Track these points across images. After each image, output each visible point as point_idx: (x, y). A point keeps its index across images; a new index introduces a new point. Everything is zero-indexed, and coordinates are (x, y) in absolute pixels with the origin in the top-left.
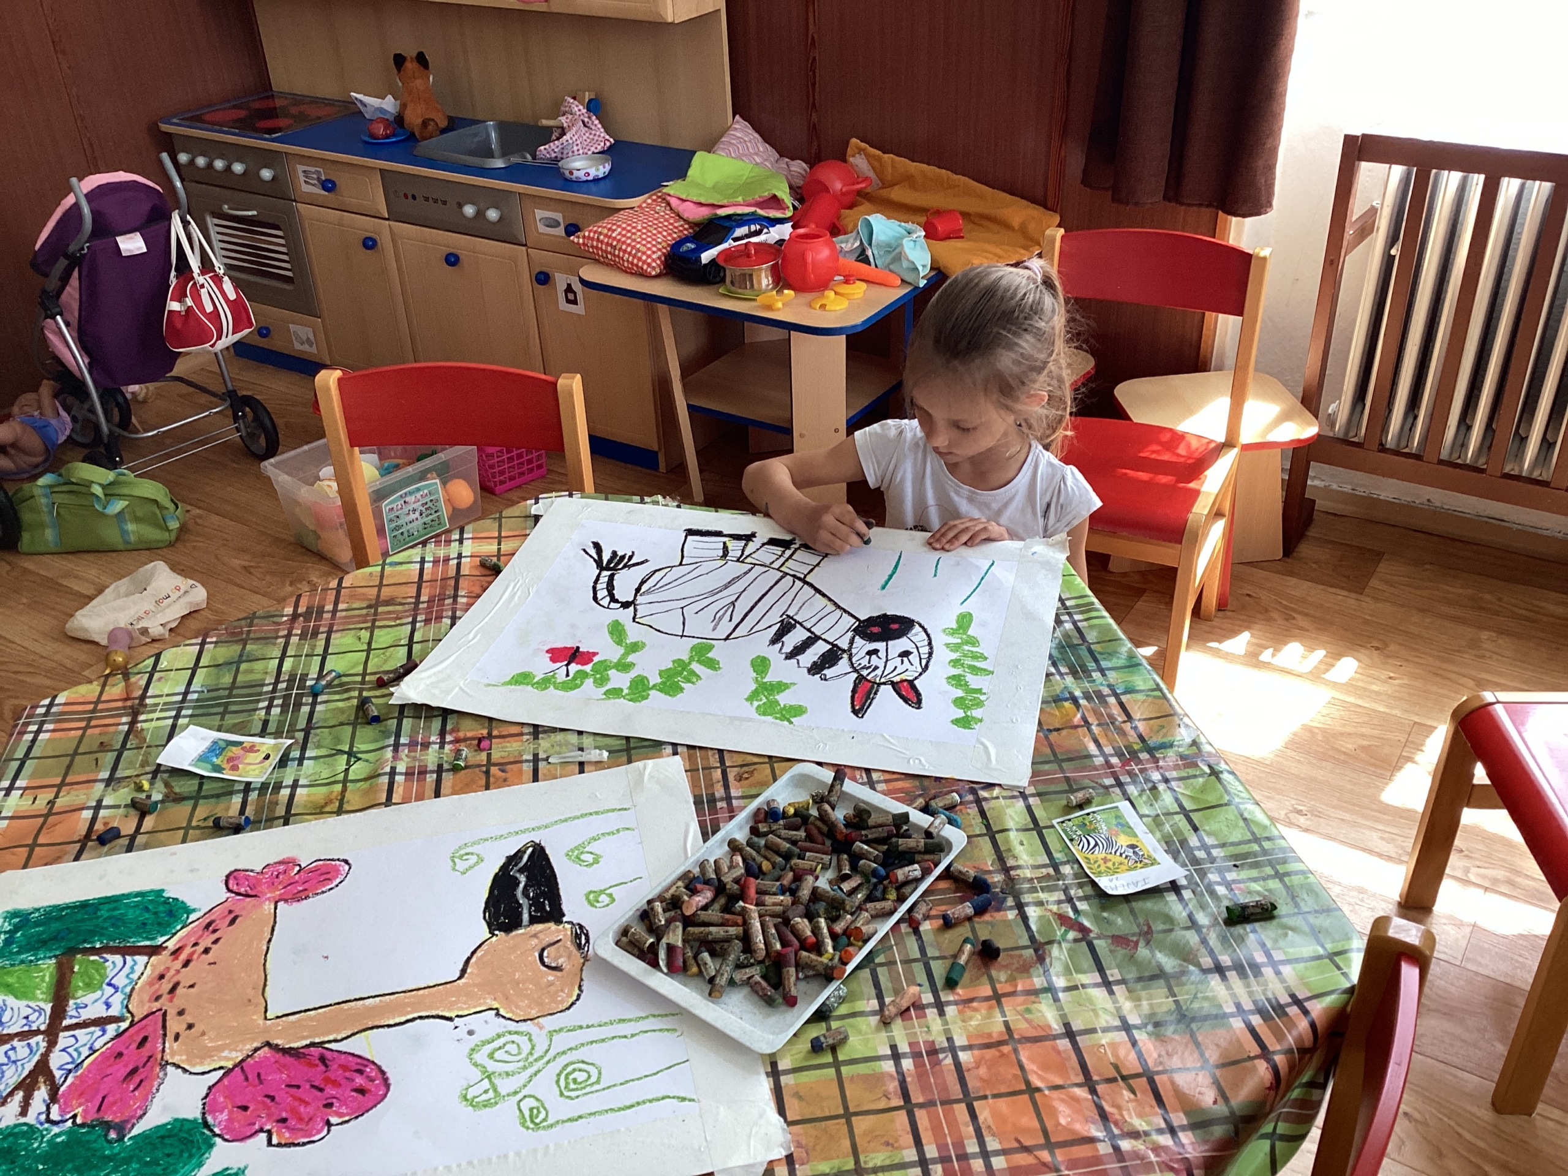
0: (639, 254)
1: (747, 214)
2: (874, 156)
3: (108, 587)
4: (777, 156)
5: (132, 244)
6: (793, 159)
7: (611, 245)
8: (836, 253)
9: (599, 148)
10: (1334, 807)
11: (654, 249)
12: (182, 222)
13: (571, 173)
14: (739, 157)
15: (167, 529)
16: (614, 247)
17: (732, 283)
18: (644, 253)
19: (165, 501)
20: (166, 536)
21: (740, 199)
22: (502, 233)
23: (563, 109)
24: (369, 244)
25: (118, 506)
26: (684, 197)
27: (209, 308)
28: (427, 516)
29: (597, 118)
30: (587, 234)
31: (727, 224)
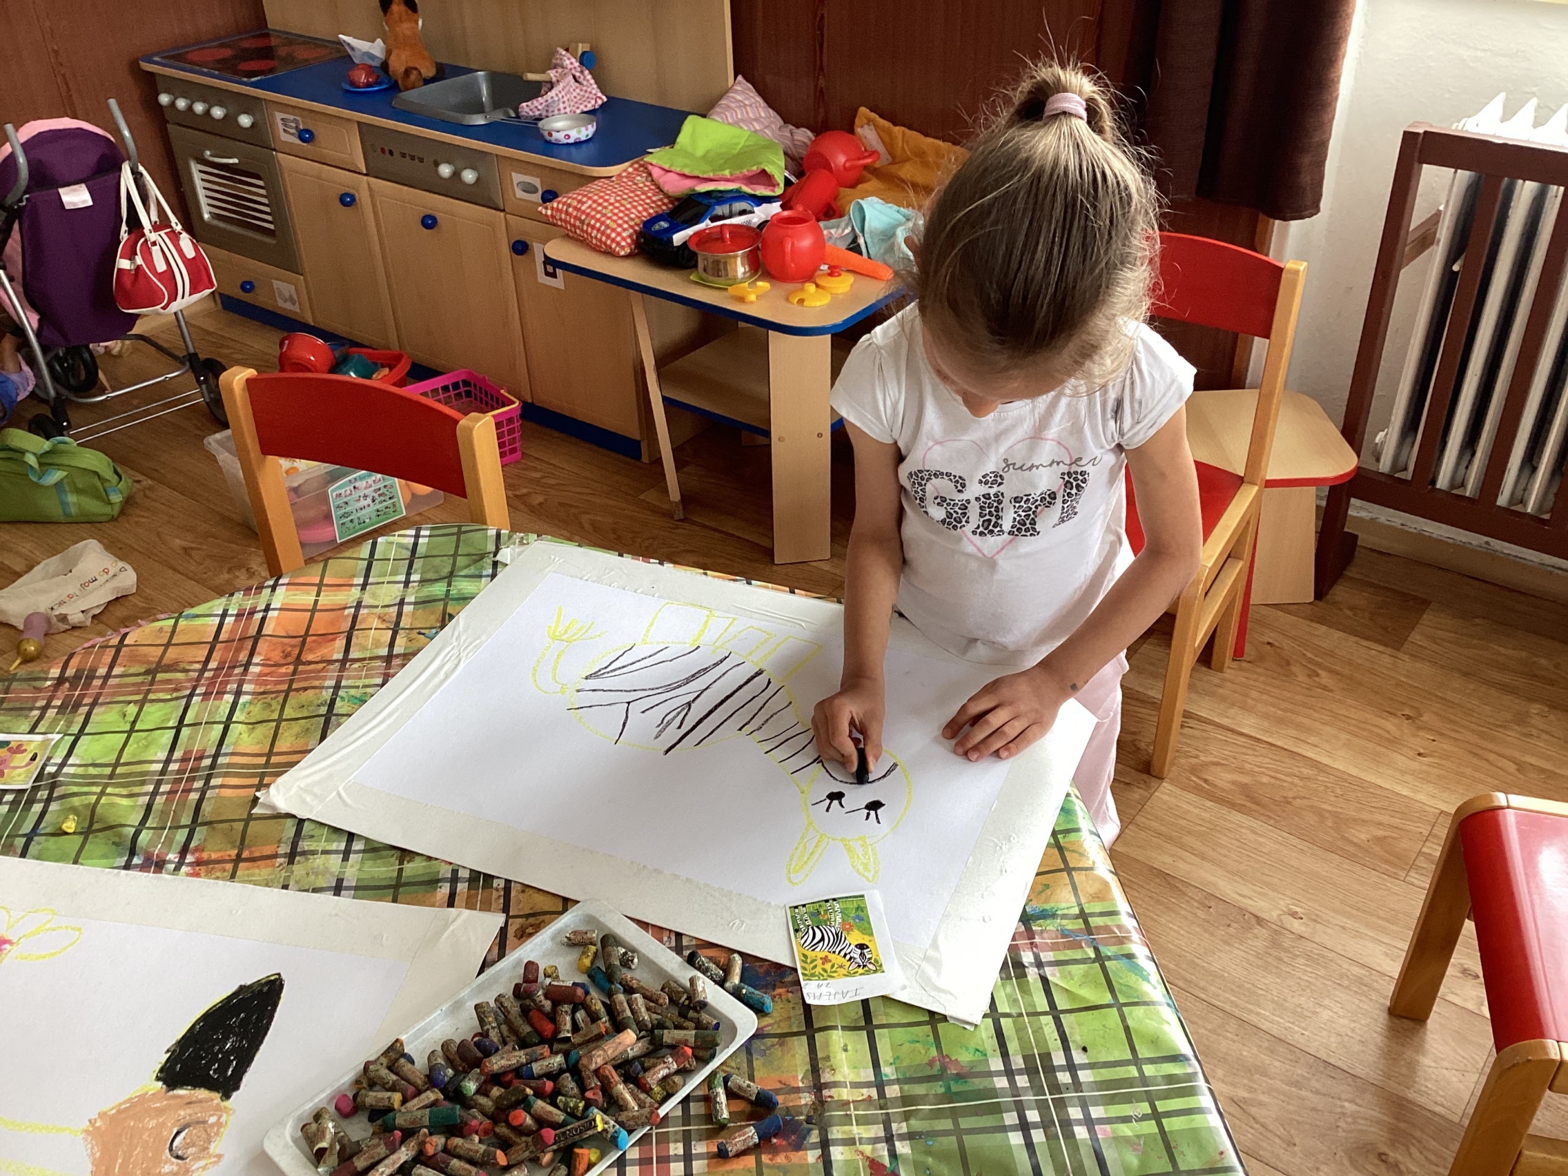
0: (608, 231)
1: (731, 191)
2: (884, 129)
3: (38, 563)
4: (780, 122)
5: (77, 197)
6: (798, 127)
7: (580, 219)
8: (820, 242)
9: (590, 107)
10: (1334, 911)
11: (625, 226)
12: (133, 173)
13: (550, 135)
14: (736, 123)
15: (109, 503)
16: (582, 222)
17: (705, 270)
18: (614, 230)
19: (107, 472)
20: (107, 510)
21: (727, 173)
22: (479, 196)
23: (554, 61)
24: (347, 200)
25: (56, 476)
26: (667, 167)
27: (161, 267)
28: (380, 502)
29: (591, 73)
30: (555, 205)
31: (705, 202)
